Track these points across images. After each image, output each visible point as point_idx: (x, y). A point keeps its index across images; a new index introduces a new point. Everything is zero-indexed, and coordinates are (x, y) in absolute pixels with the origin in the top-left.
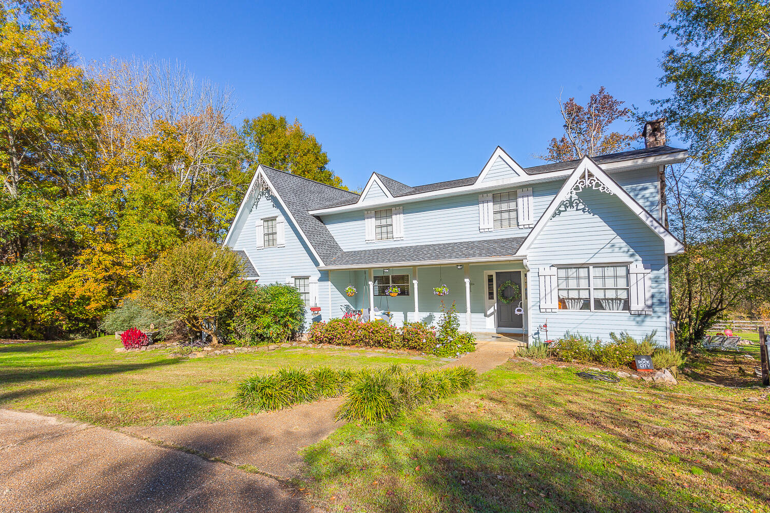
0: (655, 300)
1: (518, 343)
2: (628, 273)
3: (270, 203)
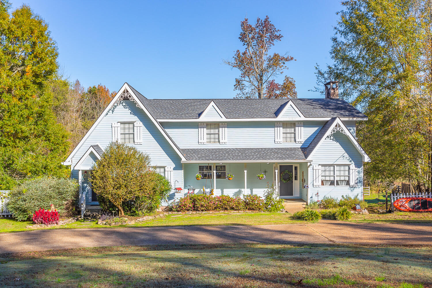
0: (358, 181)
1: (302, 203)
2: (349, 168)
3: (128, 111)
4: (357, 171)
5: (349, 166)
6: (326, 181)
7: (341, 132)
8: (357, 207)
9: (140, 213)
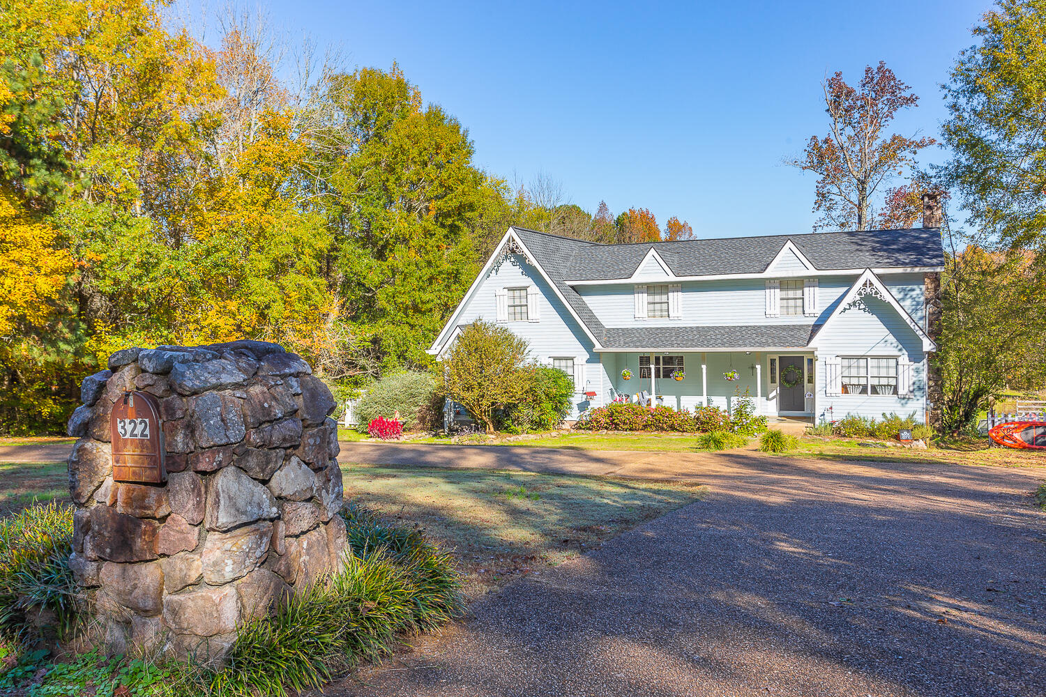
0: (915, 386)
1: (805, 424)
2: (897, 364)
3: (518, 270)
4: (913, 369)
5: (896, 358)
6: (852, 385)
7: (873, 295)
8: (902, 434)
9: (519, 429)
